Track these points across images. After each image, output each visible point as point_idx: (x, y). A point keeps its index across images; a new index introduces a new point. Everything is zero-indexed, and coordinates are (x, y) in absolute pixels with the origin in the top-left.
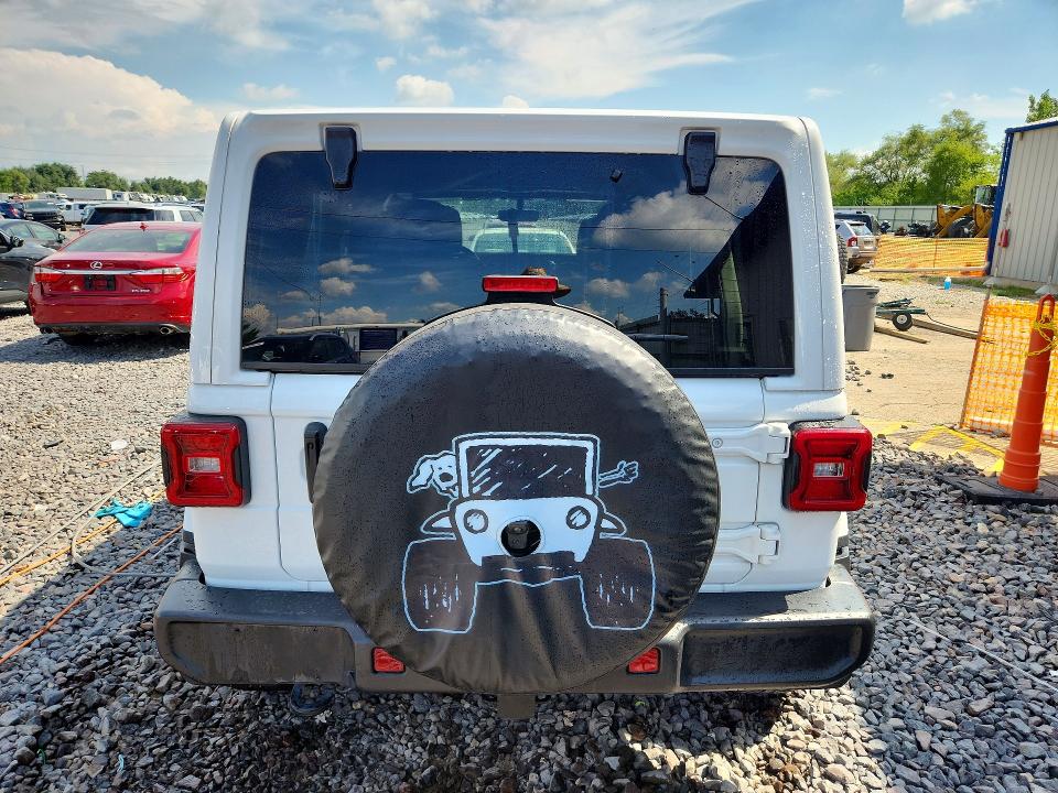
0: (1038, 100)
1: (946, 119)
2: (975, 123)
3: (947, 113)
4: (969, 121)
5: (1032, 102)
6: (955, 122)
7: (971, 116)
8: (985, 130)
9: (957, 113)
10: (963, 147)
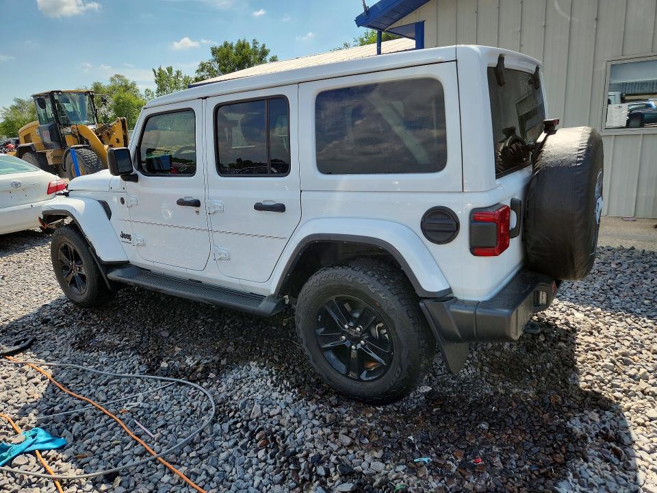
0: (157, 71)
1: (112, 79)
2: (130, 83)
3: (113, 76)
4: (126, 81)
5: (155, 72)
6: (119, 82)
7: (127, 78)
8: (137, 86)
9: (117, 76)
10: (128, 95)
